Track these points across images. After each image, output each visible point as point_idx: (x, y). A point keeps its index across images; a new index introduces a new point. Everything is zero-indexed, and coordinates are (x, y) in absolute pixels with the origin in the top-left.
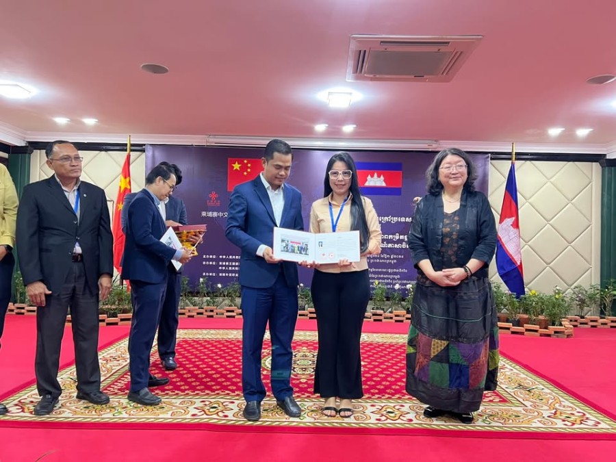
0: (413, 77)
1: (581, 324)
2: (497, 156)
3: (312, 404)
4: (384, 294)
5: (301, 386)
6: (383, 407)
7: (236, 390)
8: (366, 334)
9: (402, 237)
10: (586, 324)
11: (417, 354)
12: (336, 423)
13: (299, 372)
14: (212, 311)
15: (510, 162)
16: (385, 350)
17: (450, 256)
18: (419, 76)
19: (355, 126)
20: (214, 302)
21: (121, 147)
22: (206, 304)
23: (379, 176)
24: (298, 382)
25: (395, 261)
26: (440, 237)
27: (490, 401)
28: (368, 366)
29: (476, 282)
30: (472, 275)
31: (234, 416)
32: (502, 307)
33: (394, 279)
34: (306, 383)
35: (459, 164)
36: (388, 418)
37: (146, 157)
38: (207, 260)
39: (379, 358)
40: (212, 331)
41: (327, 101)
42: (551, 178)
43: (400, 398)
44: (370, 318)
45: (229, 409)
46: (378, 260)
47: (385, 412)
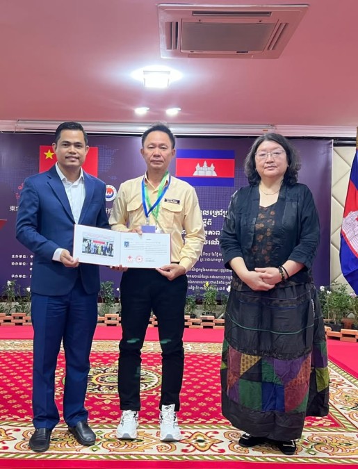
0: (235, 52)
2: (341, 142)
3: (111, 430)
4: (215, 297)
5: (103, 408)
6: (193, 435)
7: (26, 414)
8: (192, 343)
11: (228, 371)
12: (134, 455)
13: (104, 391)
14: (21, 318)
16: (209, 363)
17: (265, 255)
18: (242, 52)
19: (180, 109)
20: (23, 308)
22: (15, 309)
23: (209, 165)
24: (101, 403)
26: (253, 234)
29: (294, 288)
30: (290, 279)
31: (15, 447)
32: (348, 311)
33: (226, 280)
34: (110, 405)
35: (276, 151)
36: (196, 448)
38: (15, 260)
39: (201, 373)
40: (17, 342)
43: (215, 423)
44: (200, 325)
45: (11, 438)
46: (208, 260)
47: (194, 441)
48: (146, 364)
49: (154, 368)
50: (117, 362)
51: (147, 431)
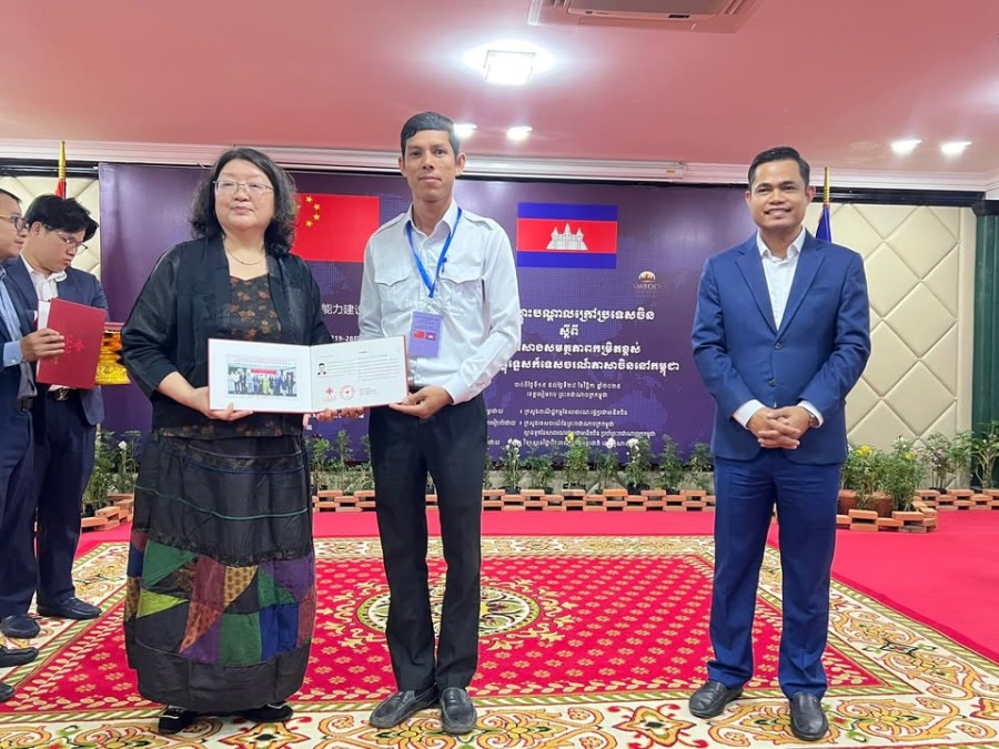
0: (667, 16)
1: (941, 503)
4: (586, 458)
6: (635, 712)
8: (559, 538)
9: (617, 349)
10: (950, 503)
15: (821, 204)
16: (604, 572)
18: (679, 16)
19: (530, 129)
21: (46, 168)
23: (574, 231)
25: (605, 395)
27: (846, 683)
28: (581, 612)
33: (602, 429)
36: (653, 741)
37: (101, 189)
39: (598, 592)
41: (484, 72)
42: (889, 235)
43: (663, 687)
44: (560, 504)
45: (300, 738)
46: (573, 394)
47: (642, 726)
48: (496, 579)
49: (513, 586)
50: (444, 576)
51: (550, 710)
